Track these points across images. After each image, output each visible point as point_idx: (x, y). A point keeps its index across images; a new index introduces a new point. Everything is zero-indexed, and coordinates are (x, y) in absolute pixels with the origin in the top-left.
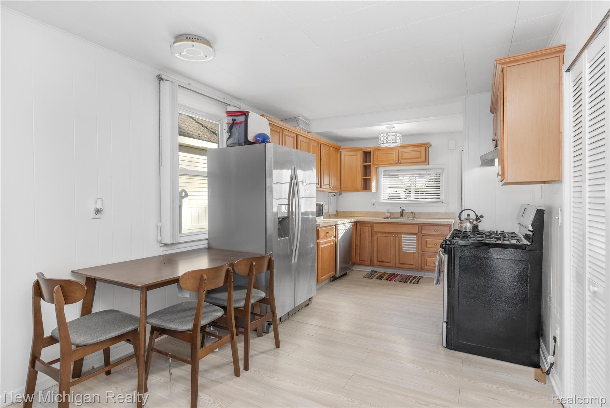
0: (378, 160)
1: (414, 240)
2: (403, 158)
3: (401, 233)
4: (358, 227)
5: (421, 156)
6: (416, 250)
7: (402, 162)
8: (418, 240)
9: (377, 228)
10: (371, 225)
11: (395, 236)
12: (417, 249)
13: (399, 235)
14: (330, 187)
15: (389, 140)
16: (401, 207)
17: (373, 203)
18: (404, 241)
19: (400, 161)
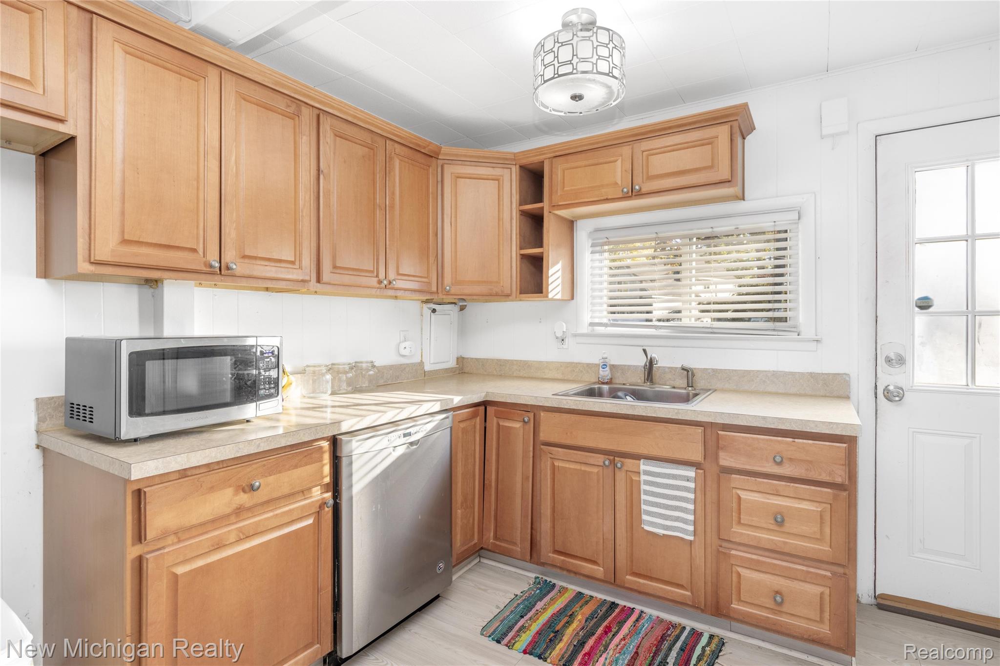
0: (565, 189)
1: (686, 489)
2: (650, 174)
3: (638, 457)
4: (493, 421)
5: (713, 159)
6: (695, 531)
7: (644, 190)
8: (702, 490)
9: (550, 430)
10: (531, 415)
11: (613, 462)
12: (700, 528)
13: (629, 463)
14: (380, 282)
15: (565, 63)
16: (645, 351)
17: (559, 334)
18: (647, 488)
19: (637, 187)
